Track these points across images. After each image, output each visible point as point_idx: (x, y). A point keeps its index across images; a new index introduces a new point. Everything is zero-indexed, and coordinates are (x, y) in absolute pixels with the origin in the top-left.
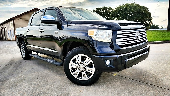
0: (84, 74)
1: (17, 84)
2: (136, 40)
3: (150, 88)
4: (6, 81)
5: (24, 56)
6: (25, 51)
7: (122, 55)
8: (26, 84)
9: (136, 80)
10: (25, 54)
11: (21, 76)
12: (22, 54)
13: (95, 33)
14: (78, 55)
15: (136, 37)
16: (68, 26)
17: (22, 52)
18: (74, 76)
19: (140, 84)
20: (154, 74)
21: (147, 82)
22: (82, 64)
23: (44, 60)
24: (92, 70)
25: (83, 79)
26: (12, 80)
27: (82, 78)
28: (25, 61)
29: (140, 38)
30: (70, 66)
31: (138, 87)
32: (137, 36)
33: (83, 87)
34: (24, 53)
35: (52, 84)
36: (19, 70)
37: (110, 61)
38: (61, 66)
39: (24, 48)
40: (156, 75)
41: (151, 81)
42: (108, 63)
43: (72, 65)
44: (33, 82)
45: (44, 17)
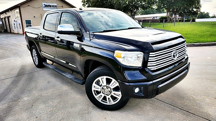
0: (109, 98)
1: (32, 105)
2: (173, 60)
3: (185, 116)
4: (19, 101)
5: (37, 64)
6: (37, 57)
7: (154, 81)
8: (42, 106)
9: (169, 103)
10: (38, 62)
11: (36, 94)
12: (35, 61)
13: (122, 56)
14: (102, 77)
15: (172, 57)
16: (90, 40)
17: (34, 58)
18: (98, 100)
19: (174, 109)
20: (192, 96)
21: (182, 107)
22: (107, 87)
23: (62, 74)
24: (119, 95)
25: (108, 104)
26: (26, 99)
27: (107, 102)
28: (39, 69)
29: (177, 56)
30: (93, 89)
31: (171, 114)
32: (174, 56)
33: (108, 112)
34: (37, 60)
35: (72, 107)
36: (33, 85)
37: (140, 89)
38: (83, 84)
39: (36, 54)
40: (194, 97)
41: (187, 105)
42: (137, 90)
43: (95, 87)
44: (51, 103)
45: (61, 26)
